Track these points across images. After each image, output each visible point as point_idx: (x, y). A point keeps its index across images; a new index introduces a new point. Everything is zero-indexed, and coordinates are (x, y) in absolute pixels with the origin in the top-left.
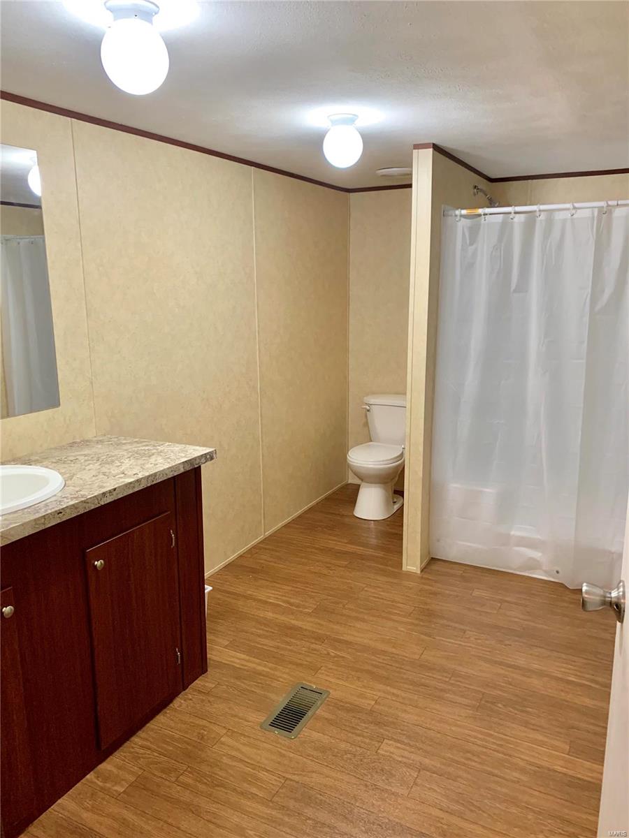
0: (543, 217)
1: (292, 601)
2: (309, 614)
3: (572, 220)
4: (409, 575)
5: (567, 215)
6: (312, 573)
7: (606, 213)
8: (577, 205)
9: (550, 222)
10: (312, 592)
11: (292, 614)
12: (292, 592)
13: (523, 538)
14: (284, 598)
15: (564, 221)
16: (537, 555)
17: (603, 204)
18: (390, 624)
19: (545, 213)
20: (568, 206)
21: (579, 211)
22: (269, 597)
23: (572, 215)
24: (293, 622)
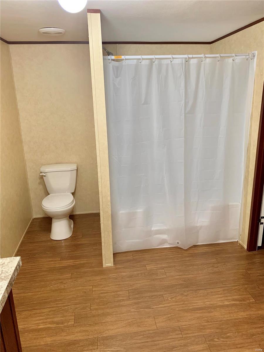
0: (156, 62)
1: (56, 320)
2: (73, 326)
3: (171, 64)
4: (109, 269)
5: (168, 61)
6: (54, 291)
7: (187, 61)
8: (174, 56)
9: (160, 66)
10: (64, 306)
11: (62, 331)
12: (51, 313)
13: (158, 230)
14: (49, 320)
15: (167, 65)
16: (165, 237)
17: (186, 56)
18: (124, 309)
19: (158, 60)
20: (170, 56)
21: (174, 59)
22: (38, 324)
23: (171, 62)
24: (68, 338)
